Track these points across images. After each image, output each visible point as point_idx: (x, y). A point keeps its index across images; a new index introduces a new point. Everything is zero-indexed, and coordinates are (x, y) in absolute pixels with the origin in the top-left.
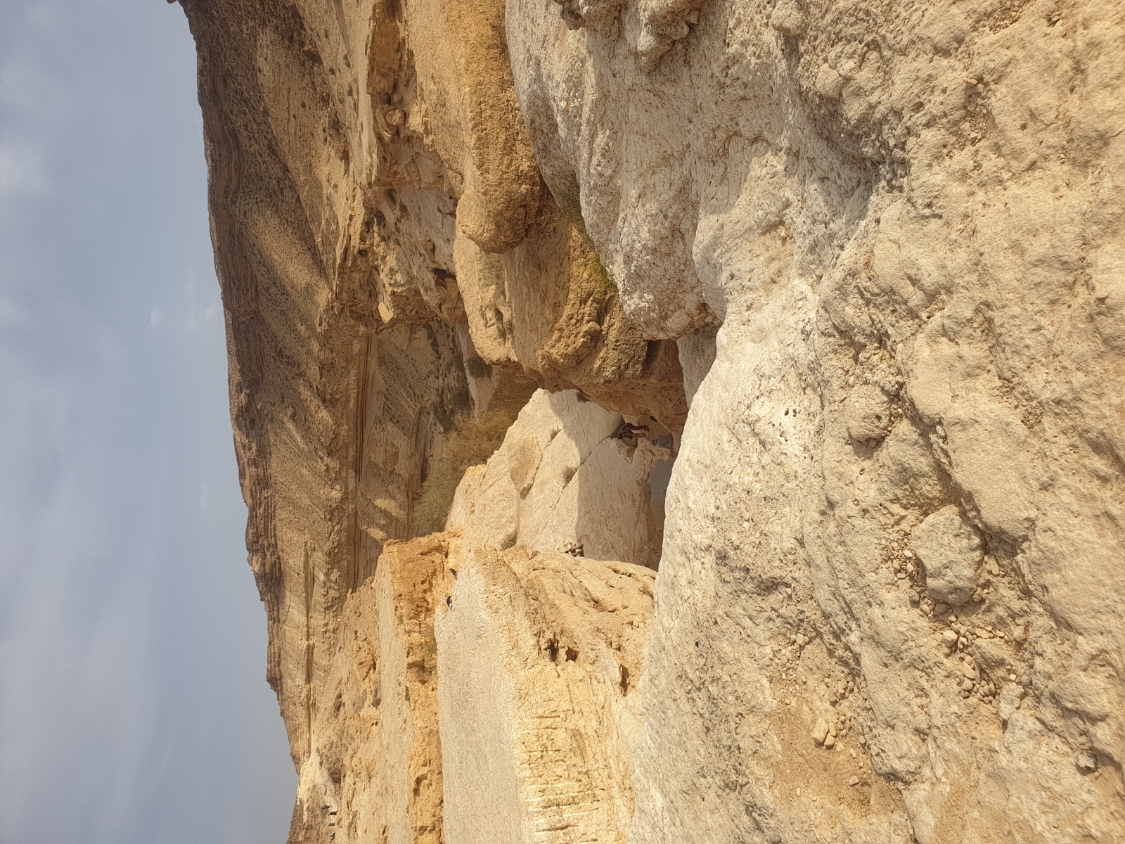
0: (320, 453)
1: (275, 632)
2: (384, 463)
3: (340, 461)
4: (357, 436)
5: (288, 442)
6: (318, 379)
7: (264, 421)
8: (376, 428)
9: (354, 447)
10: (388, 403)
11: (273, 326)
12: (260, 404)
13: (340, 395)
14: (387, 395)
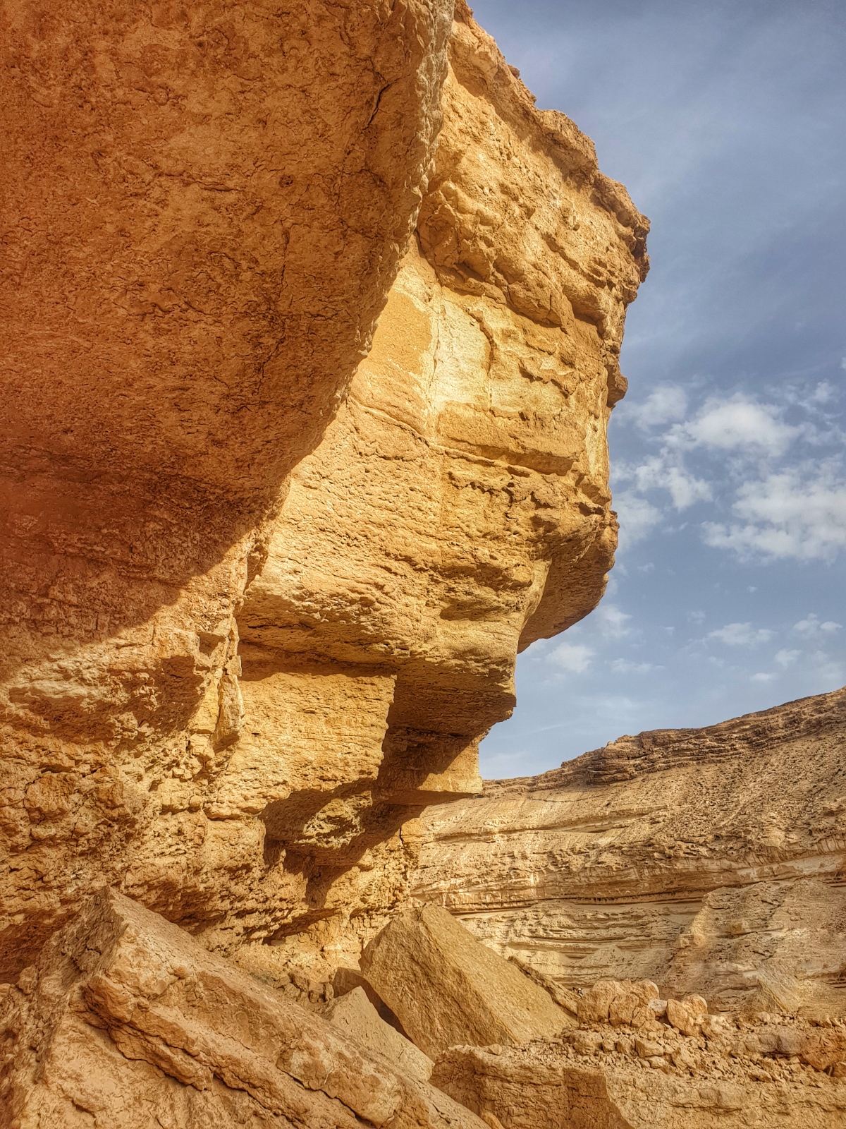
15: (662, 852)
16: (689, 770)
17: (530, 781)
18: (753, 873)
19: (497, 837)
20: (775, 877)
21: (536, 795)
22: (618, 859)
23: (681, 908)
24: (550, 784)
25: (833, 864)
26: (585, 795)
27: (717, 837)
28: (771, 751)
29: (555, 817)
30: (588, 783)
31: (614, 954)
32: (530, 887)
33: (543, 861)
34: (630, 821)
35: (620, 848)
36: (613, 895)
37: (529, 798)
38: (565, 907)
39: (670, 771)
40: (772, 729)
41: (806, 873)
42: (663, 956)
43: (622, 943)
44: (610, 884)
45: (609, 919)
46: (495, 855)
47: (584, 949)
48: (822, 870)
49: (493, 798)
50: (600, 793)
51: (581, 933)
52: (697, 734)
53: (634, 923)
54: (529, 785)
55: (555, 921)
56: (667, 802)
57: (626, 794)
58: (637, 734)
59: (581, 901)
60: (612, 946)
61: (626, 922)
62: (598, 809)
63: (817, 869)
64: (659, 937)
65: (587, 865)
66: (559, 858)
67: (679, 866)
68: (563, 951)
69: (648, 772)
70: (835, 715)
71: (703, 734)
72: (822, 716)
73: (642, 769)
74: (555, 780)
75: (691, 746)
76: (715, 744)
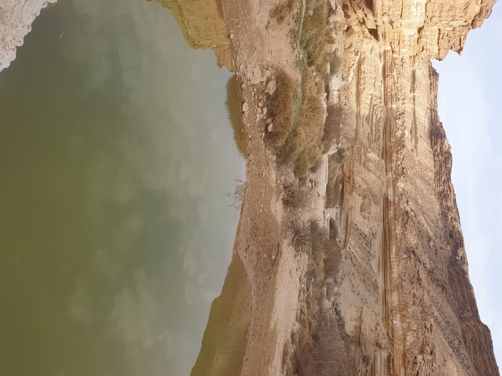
1: (433, 103)
2: (370, 204)
3: (400, 207)
4: (389, 225)
5: (430, 222)
6: (420, 270)
7: (444, 237)
8: (376, 230)
9: (389, 217)
10: (368, 249)
11: (450, 310)
12: (449, 248)
13: (404, 257)
14: (369, 255)
15: (400, 150)
16: (433, 168)
18: (390, 176)
19: (412, 94)
20: (388, 182)
21: (429, 111)
22: (399, 136)
23: (380, 154)
24: (433, 117)
25: (391, 198)
26: (427, 129)
27: (403, 168)
28: (437, 197)
29: (418, 117)
30: (432, 131)
31: (367, 131)
32: (392, 105)
33: (401, 111)
34: (414, 143)
35: (403, 137)
36: (387, 133)
37: (428, 108)
38: (383, 117)
39: (433, 161)
40: (446, 200)
41: (388, 191)
42: (365, 145)
43: (370, 134)
44: (391, 132)
45: (378, 131)
46: (405, 93)
47: (369, 122)
48: (389, 195)
49: (429, 94)
50: (427, 135)
51: (374, 121)
52: (449, 174)
53: (376, 138)
54: (434, 109)
55: (379, 113)
56: (419, 157)
57: (425, 143)
58: (451, 152)
59: (385, 123)
60: (369, 131)
61: (377, 136)
62: (420, 132)
63: (389, 194)
64: (371, 145)
65: (398, 125)
66: (402, 116)
67: (394, 154)
68: (369, 115)
69: (433, 154)
70: (449, 223)
71: (448, 176)
72: (450, 218)
73: (435, 152)
74: (434, 119)
75: (443, 171)
76: (443, 180)
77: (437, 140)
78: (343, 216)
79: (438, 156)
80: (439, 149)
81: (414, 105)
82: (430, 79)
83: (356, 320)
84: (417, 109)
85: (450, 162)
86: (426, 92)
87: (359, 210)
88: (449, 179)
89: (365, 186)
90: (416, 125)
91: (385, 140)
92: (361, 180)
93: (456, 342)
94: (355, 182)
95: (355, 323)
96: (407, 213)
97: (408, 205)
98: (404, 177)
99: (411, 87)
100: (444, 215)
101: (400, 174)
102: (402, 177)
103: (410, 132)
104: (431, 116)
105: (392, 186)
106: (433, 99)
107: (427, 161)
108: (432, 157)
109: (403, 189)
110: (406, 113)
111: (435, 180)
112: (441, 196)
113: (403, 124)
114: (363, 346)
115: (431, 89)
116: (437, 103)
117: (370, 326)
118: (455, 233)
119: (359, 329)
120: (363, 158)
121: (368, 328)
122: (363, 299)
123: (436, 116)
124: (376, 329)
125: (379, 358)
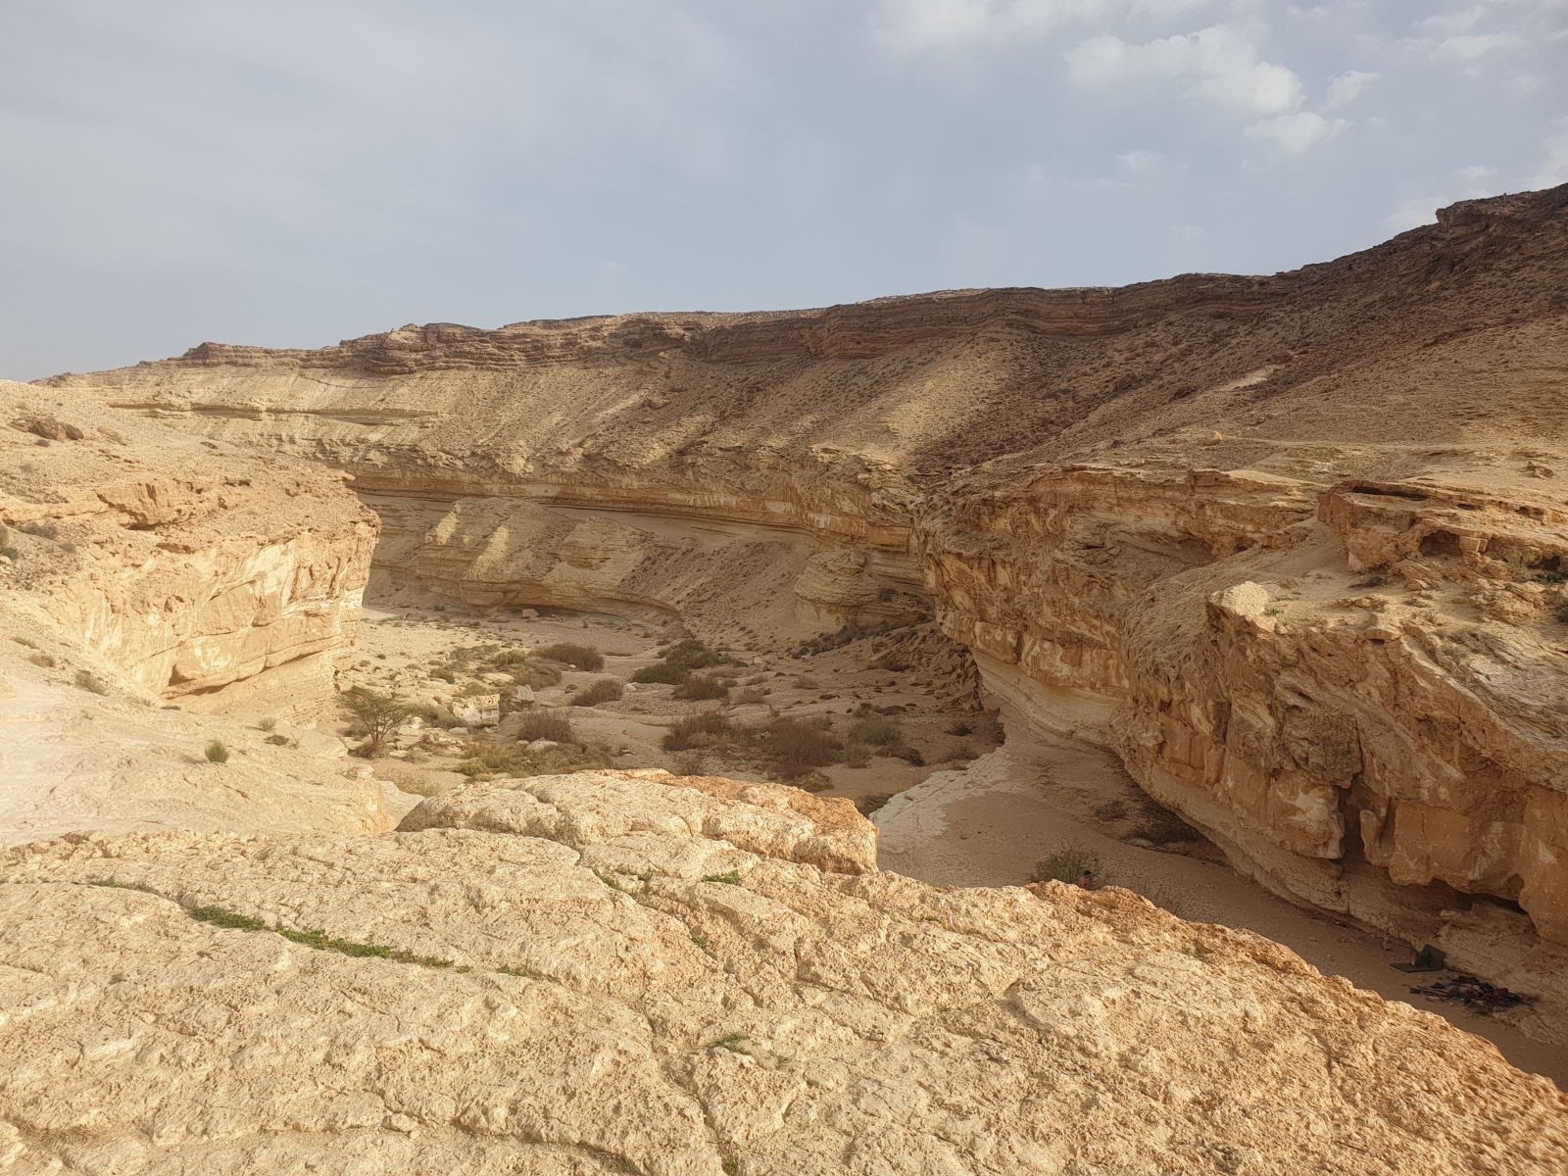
0: (589, 443)
1: (286, 360)
2: (572, 545)
3: (577, 473)
4: (620, 502)
5: (606, 395)
6: (718, 445)
7: (639, 361)
8: (634, 533)
9: (600, 497)
10: (677, 555)
11: (801, 380)
12: (666, 356)
13: (692, 478)
14: (692, 554)
15: (424, 460)
16: (467, 374)
17: (303, 355)
18: (496, 489)
19: (264, 415)
20: (511, 495)
21: (309, 373)
22: (386, 459)
23: (435, 506)
24: (325, 363)
25: (552, 492)
26: (362, 383)
27: (474, 454)
28: (543, 370)
29: (327, 403)
30: (366, 369)
34: (401, 421)
35: (388, 448)
36: (376, 487)
37: (301, 375)
39: (448, 372)
40: (549, 347)
41: (534, 495)
42: (411, 544)
44: (379, 478)
46: (262, 435)
48: (545, 495)
49: (261, 369)
50: (377, 384)
52: (481, 335)
53: (391, 514)
54: (302, 360)
56: (439, 408)
57: (401, 390)
58: (423, 325)
62: (373, 402)
63: (541, 493)
64: (410, 529)
65: (355, 460)
66: (328, 448)
67: (437, 474)
69: (428, 369)
70: (605, 346)
71: (487, 338)
72: (594, 344)
73: (422, 364)
74: (332, 360)
75: (473, 350)
76: (496, 351)
77: (392, 359)
78: (604, 610)
79: (433, 358)
80: (414, 356)
81: (293, 411)
82: (219, 364)
83: (817, 610)
84: (305, 404)
85: (449, 330)
86: (257, 377)
87: (587, 572)
88: (494, 336)
89: (527, 554)
90: (351, 412)
91: (396, 493)
92: (512, 565)
93: (862, 381)
94: (516, 577)
95: (823, 612)
96: (587, 457)
97: (568, 453)
98: (498, 455)
99: (242, 417)
100: (587, 357)
101: (490, 465)
102: (497, 461)
103: (372, 428)
104: (323, 367)
105: (522, 487)
106: (275, 361)
107: (449, 389)
108: (438, 373)
109: (528, 460)
110: (319, 436)
111: (497, 370)
112: (538, 359)
113: (349, 445)
114: (862, 599)
115: (246, 365)
116: (287, 351)
117: (827, 585)
118: (629, 333)
119: (833, 607)
120: (451, 554)
121: (828, 589)
122: (782, 581)
123: (322, 354)
124: (831, 571)
125: (883, 569)
